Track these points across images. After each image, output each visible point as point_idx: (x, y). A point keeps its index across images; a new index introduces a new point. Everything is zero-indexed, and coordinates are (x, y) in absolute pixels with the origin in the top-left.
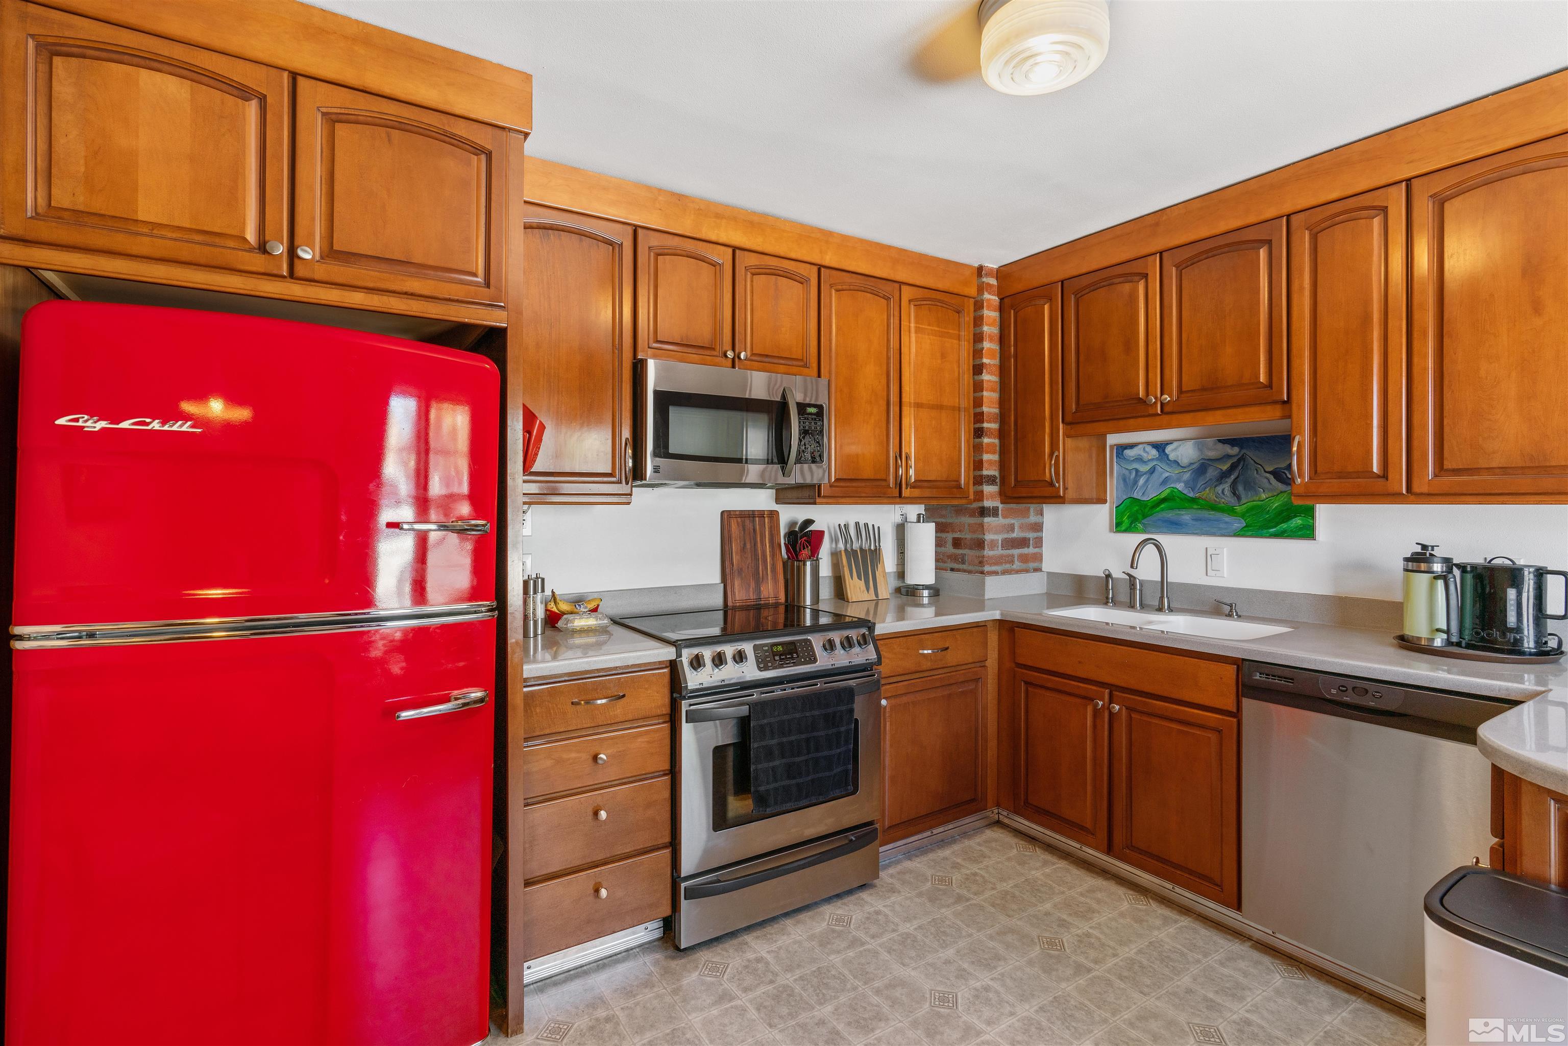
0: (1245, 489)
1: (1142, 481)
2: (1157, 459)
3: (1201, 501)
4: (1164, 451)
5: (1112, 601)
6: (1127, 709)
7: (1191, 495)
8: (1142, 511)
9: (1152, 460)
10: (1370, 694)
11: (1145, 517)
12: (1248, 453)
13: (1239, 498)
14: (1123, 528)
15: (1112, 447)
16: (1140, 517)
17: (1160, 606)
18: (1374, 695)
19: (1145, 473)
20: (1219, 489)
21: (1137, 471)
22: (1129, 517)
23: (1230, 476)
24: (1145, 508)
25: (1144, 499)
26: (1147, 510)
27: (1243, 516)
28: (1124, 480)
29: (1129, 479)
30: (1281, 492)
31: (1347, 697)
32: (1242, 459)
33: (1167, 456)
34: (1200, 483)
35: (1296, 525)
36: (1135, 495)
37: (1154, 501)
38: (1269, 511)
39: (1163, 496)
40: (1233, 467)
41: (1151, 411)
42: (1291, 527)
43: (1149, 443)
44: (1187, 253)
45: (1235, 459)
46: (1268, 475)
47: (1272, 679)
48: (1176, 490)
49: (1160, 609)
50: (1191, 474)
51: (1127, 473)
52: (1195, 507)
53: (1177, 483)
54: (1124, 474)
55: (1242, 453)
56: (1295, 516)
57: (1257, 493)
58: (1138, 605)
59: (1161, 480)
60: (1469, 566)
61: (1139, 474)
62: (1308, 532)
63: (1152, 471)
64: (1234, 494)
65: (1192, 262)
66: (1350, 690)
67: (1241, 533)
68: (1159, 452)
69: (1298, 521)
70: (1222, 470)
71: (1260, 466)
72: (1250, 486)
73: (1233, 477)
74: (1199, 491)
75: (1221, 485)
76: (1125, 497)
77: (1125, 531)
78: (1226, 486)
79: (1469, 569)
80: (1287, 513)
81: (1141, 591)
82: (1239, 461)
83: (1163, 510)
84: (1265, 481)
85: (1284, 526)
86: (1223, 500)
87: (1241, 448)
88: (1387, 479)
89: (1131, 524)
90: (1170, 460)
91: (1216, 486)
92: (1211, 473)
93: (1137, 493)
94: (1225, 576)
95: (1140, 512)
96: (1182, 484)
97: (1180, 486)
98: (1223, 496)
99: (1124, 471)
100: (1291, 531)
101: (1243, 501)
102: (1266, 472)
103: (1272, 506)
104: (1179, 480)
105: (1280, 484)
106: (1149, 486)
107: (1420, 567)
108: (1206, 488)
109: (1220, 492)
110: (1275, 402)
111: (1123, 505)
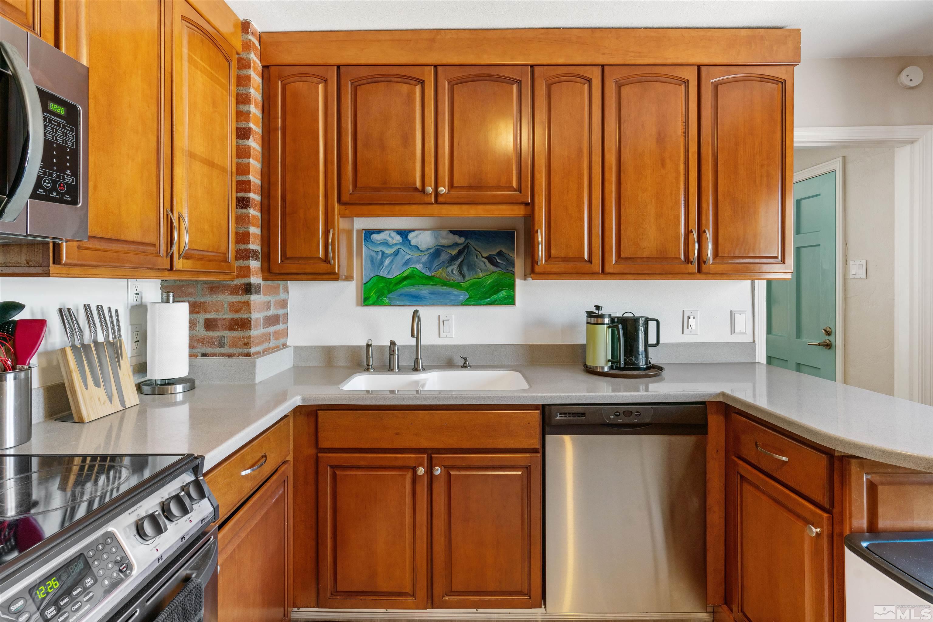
0: (468, 270)
1: (387, 262)
2: (401, 244)
3: (436, 279)
4: (407, 237)
5: (372, 367)
6: (445, 468)
7: (428, 274)
8: (387, 287)
9: (396, 244)
10: (633, 414)
11: (390, 292)
12: (471, 242)
13: (464, 276)
14: (371, 302)
15: (358, 231)
16: (386, 292)
17: (416, 366)
18: (636, 415)
19: (390, 255)
20: (449, 269)
21: (383, 253)
22: (375, 293)
23: (458, 259)
24: (390, 285)
25: (389, 276)
26: (391, 286)
27: (467, 290)
28: (372, 260)
29: (376, 259)
30: (493, 272)
31: (620, 419)
32: (466, 247)
33: (409, 241)
34: (436, 263)
35: (503, 296)
36: (381, 274)
37: (398, 278)
38: (485, 286)
39: (405, 274)
40: (460, 253)
41: (427, 200)
42: (500, 297)
43: (394, 230)
44: (458, 73)
45: (461, 247)
46: (484, 259)
47: (573, 416)
48: (415, 270)
49: (415, 369)
50: (429, 257)
51: (374, 254)
52: (431, 283)
53: (417, 264)
54: (371, 256)
55: (467, 242)
56: (502, 290)
57: (476, 273)
58: (396, 368)
59: (404, 261)
60: (616, 319)
61: (385, 255)
62: (510, 301)
63: (396, 253)
64: (461, 273)
65: (462, 81)
66: (622, 414)
67: (466, 303)
68: (402, 238)
69: (504, 293)
70: (452, 255)
71: (478, 253)
72: (472, 267)
73: (460, 260)
74: (434, 271)
75: (451, 267)
76: (372, 275)
77: (373, 304)
78: (454, 267)
79: (616, 320)
80: (496, 288)
81: (398, 355)
82: (464, 248)
83: (405, 286)
84: (483, 264)
85: (495, 297)
86: (452, 278)
87: (466, 238)
88: (591, 263)
89: (378, 298)
90: (411, 245)
91: (447, 267)
92: (444, 257)
93: (383, 272)
94: (453, 337)
95: (386, 288)
96: (421, 265)
97: (419, 267)
98: (452, 275)
99: (372, 253)
100: (500, 300)
101: (467, 279)
102: (483, 257)
103: (487, 283)
104: (418, 262)
105: (492, 266)
106: (394, 266)
107: (597, 321)
108: (439, 269)
109: (450, 272)
110: (521, 203)
111: (370, 282)
